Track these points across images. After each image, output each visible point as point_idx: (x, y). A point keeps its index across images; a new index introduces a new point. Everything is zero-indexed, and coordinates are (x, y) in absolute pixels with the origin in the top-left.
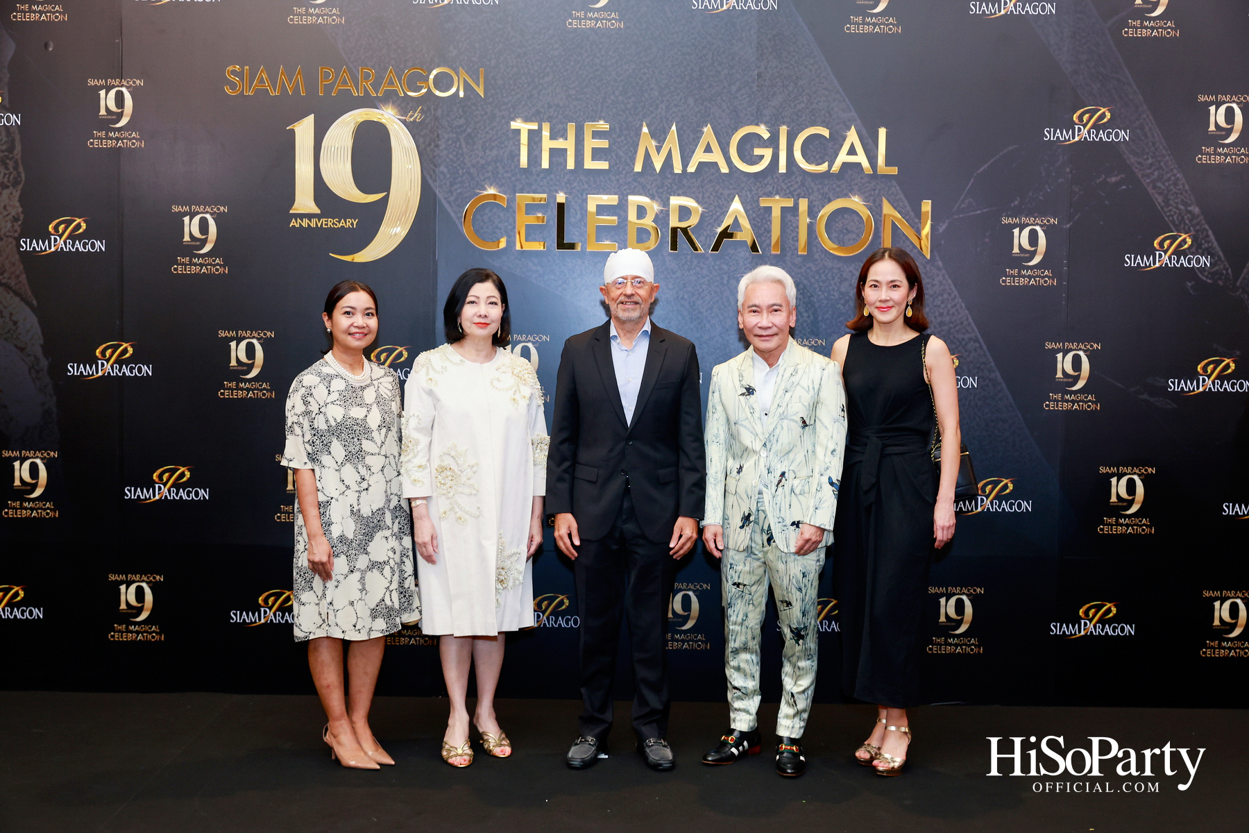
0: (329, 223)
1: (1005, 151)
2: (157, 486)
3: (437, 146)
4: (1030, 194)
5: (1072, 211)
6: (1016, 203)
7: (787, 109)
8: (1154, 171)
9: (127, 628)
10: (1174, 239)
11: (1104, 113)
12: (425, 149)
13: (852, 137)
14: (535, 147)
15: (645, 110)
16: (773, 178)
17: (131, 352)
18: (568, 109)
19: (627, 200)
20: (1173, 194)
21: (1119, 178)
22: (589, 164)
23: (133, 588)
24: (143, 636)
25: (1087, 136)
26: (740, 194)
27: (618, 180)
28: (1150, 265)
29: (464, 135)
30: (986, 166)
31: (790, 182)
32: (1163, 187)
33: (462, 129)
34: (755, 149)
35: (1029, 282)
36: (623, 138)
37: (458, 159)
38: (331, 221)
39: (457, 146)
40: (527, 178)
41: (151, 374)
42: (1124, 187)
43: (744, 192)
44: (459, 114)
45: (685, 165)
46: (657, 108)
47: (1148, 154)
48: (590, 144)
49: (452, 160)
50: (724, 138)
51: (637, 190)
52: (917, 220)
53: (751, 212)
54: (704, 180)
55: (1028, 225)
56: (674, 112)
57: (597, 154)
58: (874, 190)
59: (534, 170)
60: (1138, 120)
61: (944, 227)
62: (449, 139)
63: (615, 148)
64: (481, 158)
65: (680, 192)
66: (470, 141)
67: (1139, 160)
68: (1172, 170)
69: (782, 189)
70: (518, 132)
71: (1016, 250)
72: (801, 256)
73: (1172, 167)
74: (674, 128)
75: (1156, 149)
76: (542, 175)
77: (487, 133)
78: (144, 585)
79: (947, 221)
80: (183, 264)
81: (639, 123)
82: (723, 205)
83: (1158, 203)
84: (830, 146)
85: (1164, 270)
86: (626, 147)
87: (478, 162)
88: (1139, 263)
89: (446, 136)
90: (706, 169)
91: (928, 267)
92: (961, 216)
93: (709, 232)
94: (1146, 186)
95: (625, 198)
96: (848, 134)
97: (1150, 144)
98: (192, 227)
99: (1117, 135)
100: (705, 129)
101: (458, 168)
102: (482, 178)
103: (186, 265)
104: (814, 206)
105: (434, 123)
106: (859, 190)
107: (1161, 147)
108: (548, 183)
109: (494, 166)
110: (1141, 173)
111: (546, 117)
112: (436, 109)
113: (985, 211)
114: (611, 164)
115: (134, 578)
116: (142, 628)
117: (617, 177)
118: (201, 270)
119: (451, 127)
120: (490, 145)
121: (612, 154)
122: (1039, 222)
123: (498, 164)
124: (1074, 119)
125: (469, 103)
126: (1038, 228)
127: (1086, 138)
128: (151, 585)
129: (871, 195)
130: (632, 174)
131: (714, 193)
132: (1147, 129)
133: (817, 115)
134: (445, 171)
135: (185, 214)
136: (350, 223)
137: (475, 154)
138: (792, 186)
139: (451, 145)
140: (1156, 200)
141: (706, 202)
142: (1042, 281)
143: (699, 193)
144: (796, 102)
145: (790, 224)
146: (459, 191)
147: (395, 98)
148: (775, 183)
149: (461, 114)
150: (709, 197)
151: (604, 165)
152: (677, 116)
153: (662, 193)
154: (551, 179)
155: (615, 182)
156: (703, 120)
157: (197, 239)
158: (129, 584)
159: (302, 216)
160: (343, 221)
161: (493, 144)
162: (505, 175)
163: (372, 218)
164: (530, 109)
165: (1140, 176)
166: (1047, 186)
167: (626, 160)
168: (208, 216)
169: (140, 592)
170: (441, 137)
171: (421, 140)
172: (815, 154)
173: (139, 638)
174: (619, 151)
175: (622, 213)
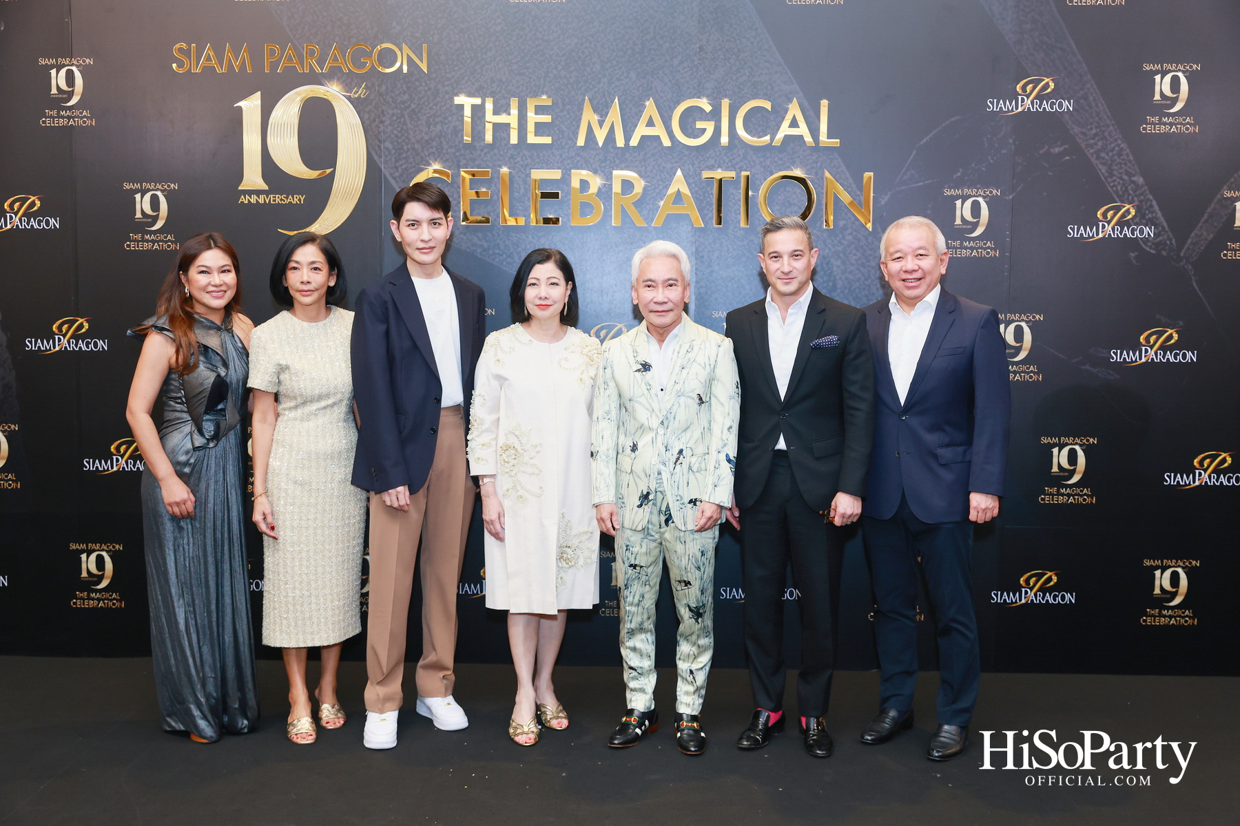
0: (277, 199)
1: (948, 122)
2: (115, 457)
3: (382, 122)
4: (973, 165)
5: (1015, 181)
6: (959, 174)
7: (728, 82)
8: (1099, 140)
9: (88, 595)
10: (1117, 209)
11: (1048, 83)
12: (370, 125)
13: (794, 110)
14: (478, 122)
15: (587, 85)
16: (715, 152)
17: (87, 327)
18: (511, 84)
19: (570, 175)
20: (1116, 165)
21: (1061, 149)
22: (532, 139)
23: (93, 557)
24: (104, 603)
25: (1031, 106)
26: (683, 167)
27: (561, 155)
28: (1093, 236)
29: (408, 111)
30: (928, 138)
31: (732, 155)
32: (1107, 157)
33: (406, 105)
34: (697, 122)
35: (971, 254)
36: (565, 113)
37: (403, 135)
38: (278, 197)
39: (402, 122)
40: (472, 154)
41: (106, 349)
42: (1067, 158)
43: (686, 165)
44: (403, 90)
45: (628, 138)
46: (599, 82)
47: (1092, 124)
48: (532, 118)
49: (396, 136)
50: (666, 111)
51: (579, 164)
52: (859, 193)
53: (693, 185)
54: (646, 154)
55: (970, 196)
56: (616, 87)
57: (540, 129)
58: (816, 163)
59: (477, 145)
60: (1082, 89)
61: (886, 198)
62: (393, 115)
63: (558, 122)
64: (426, 133)
65: (623, 165)
66: (414, 116)
67: (1083, 130)
68: (1116, 140)
69: (724, 162)
70: (461, 107)
71: (958, 221)
72: (743, 229)
73: (1116, 137)
74: (616, 100)
75: (1100, 119)
76: (486, 150)
77: (431, 108)
78: (104, 554)
79: (889, 193)
80: (135, 241)
81: (581, 97)
82: (665, 178)
83: (1102, 173)
84: (772, 119)
85: (1108, 240)
86: (569, 121)
87: (422, 138)
88: (1082, 234)
89: (390, 112)
90: (649, 143)
91: (870, 239)
92: (903, 188)
93: (651, 206)
94: (1090, 156)
95: (568, 173)
96: (790, 106)
97: (1094, 114)
98: (143, 204)
99: (1061, 105)
100: (647, 103)
101: (403, 144)
102: (427, 154)
103: (138, 241)
104: (757, 179)
105: (379, 100)
106: (801, 163)
107: (1105, 117)
108: (492, 158)
109: (438, 141)
110: (1085, 143)
111: (489, 92)
112: (379, 86)
113: (927, 182)
114: (555, 139)
115: (94, 547)
116: (103, 595)
117: (560, 152)
118: (153, 247)
119: (395, 103)
120: (434, 120)
121: (555, 129)
122: (982, 194)
123: (442, 140)
124: (1018, 90)
125: (413, 79)
126: (980, 200)
127: (1029, 108)
128: (111, 553)
129: (812, 168)
130: (574, 149)
131: (656, 166)
132: (1091, 98)
133: (759, 88)
134: (390, 146)
135: (137, 191)
136: (295, 199)
137: (419, 130)
138: (734, 159)
139: (394, 121)
140: (1100, 170)
141: (648, 176)
142: (984, 253)
143: (642, 166)
144: (738, 75)
145: (732, 197)
146: (404, 167)
147: (340, 75)
148: (717, 156)
149: (405, 89)
150: (652, 171)
151: (547, 140)
152: (619, 90)
153: (605, 167)
154: (495, 154)
155: (558, 157)
156: (645, 94)
157: (148, 216)
158: (89, 553)
159: (250, 193)
160: (290, 197)
161: (437, 120)
162: (449, 150)
163: (319, 193)
164: (473, 84)
165: (1083, 146)
166: (989, 157)
167: (569, 134)
168: (159, 193)
169: (100, 561)
170: (385, 113)
171: (366, 116)
172: (757, 127)
173: (100, 605)
174: (561, 125)
175: (565, 187)
